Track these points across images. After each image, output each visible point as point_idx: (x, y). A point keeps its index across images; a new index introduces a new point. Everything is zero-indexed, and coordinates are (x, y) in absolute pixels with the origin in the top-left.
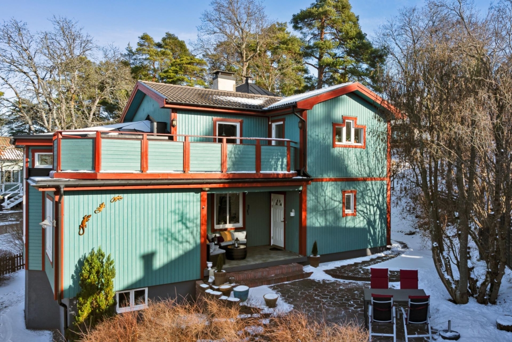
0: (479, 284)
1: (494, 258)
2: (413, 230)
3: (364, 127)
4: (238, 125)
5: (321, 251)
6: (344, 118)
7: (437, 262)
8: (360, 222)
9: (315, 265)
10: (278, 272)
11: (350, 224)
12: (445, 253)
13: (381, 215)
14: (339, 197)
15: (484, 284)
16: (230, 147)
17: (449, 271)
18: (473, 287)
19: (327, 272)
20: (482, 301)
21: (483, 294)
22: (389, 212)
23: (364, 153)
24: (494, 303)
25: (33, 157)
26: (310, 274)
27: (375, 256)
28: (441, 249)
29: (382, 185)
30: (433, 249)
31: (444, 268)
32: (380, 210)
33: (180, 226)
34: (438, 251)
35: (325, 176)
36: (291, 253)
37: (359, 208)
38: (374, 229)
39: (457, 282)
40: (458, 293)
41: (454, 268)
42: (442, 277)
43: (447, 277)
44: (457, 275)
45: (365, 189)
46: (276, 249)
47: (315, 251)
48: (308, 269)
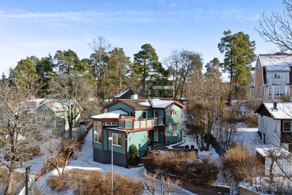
0: (205, 147)
1: (208, 142)
2: (185, 136)
3: (176, 111)
4: (147, 112)
5: (170, 142)
6: (172, 110)
7: (197, 143)
8: (176, 135)
9: (169, 146)
10: (161, 147)
11: (174, 135)
12: (199, 142)
13: (180, 133)
14: (172, 129)
15: (206, 147)
16: (153, 120)
17: (199, 145)
18: (204, 148)
19: (172, 147)
20: (206, 150)
21: (206, 149)
22: (182, 132)
23: (177, 118)
24: (208, 151)
25: (105, 123)
26: (168, 148)
27: (179, 143)
28: (198, 141)
29: (180, 125)
30: (196, 141)
31: (198, 145)
32: (180, 131)
33: (144, 138)
34: (197, 141)
35: (169, 124)
36: (161, 143)
37: (176, 131)
38: (179, 136)
39: (201, 147)
40: (201, 149)
41: (200, 144)
42: (198, 146)
43: (199, 146)
44: (201, 146)
45: (177, 126)
46: (156, 142)
47: (168, 142)
48: (167, 146)
